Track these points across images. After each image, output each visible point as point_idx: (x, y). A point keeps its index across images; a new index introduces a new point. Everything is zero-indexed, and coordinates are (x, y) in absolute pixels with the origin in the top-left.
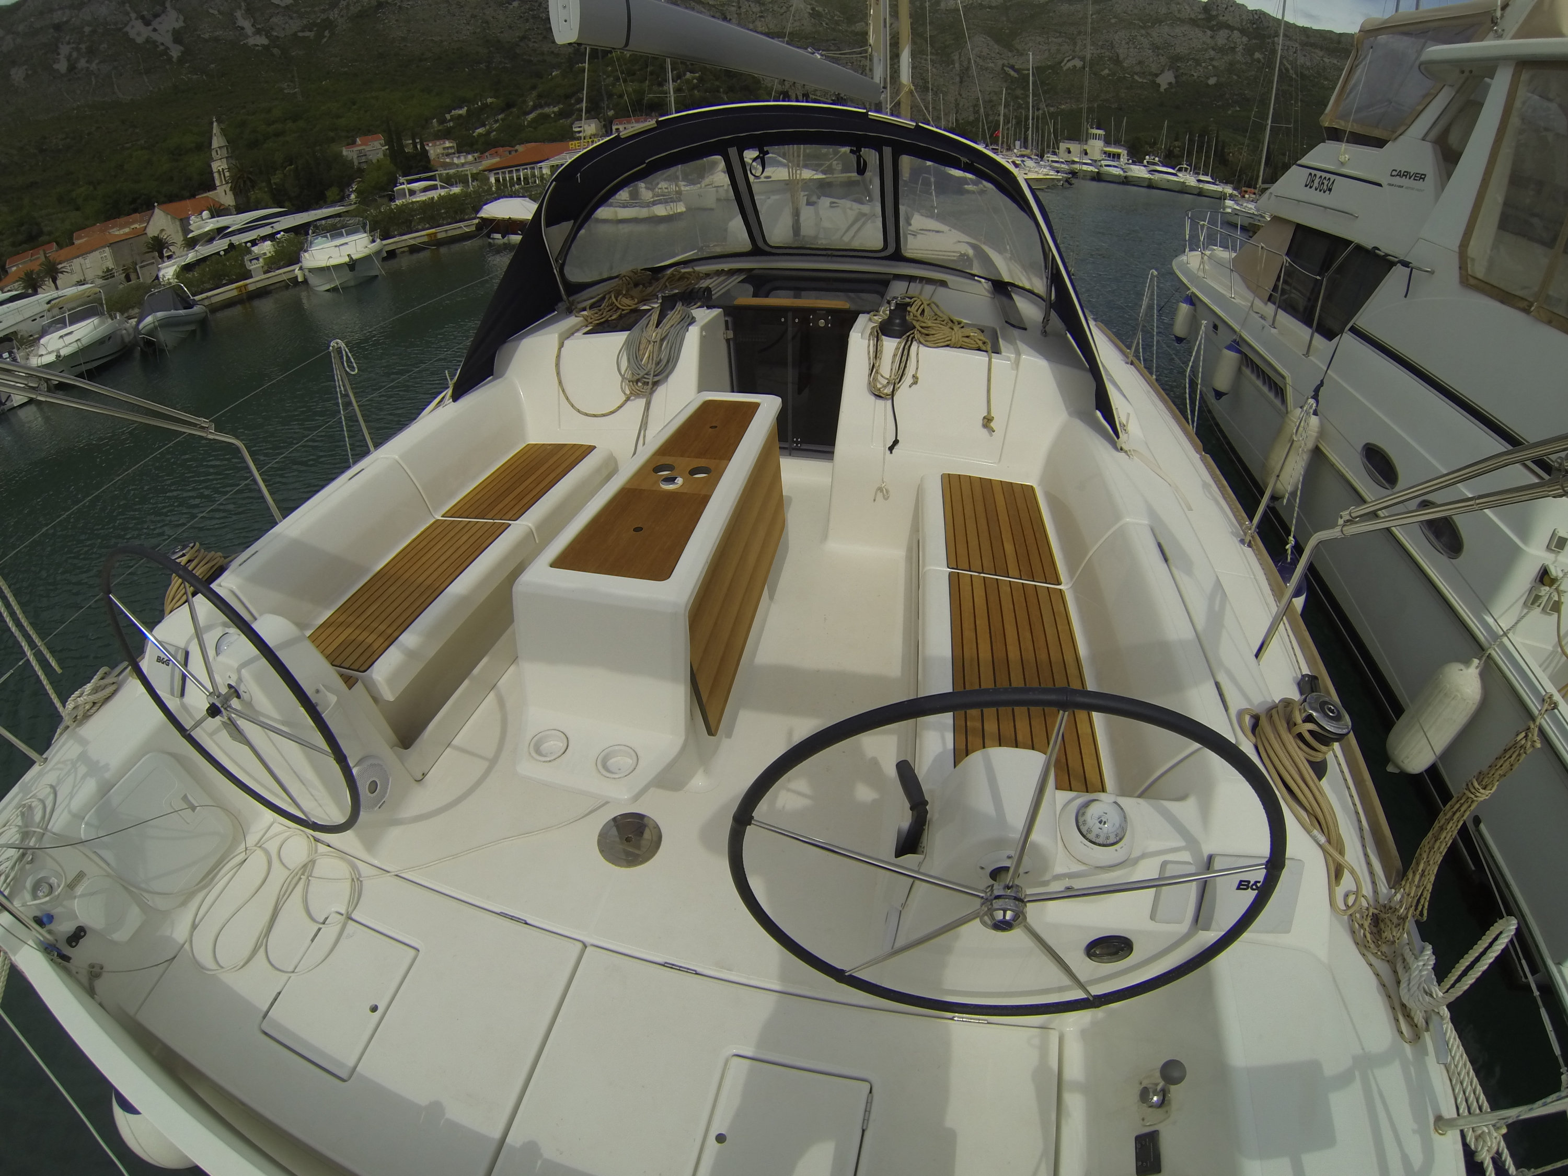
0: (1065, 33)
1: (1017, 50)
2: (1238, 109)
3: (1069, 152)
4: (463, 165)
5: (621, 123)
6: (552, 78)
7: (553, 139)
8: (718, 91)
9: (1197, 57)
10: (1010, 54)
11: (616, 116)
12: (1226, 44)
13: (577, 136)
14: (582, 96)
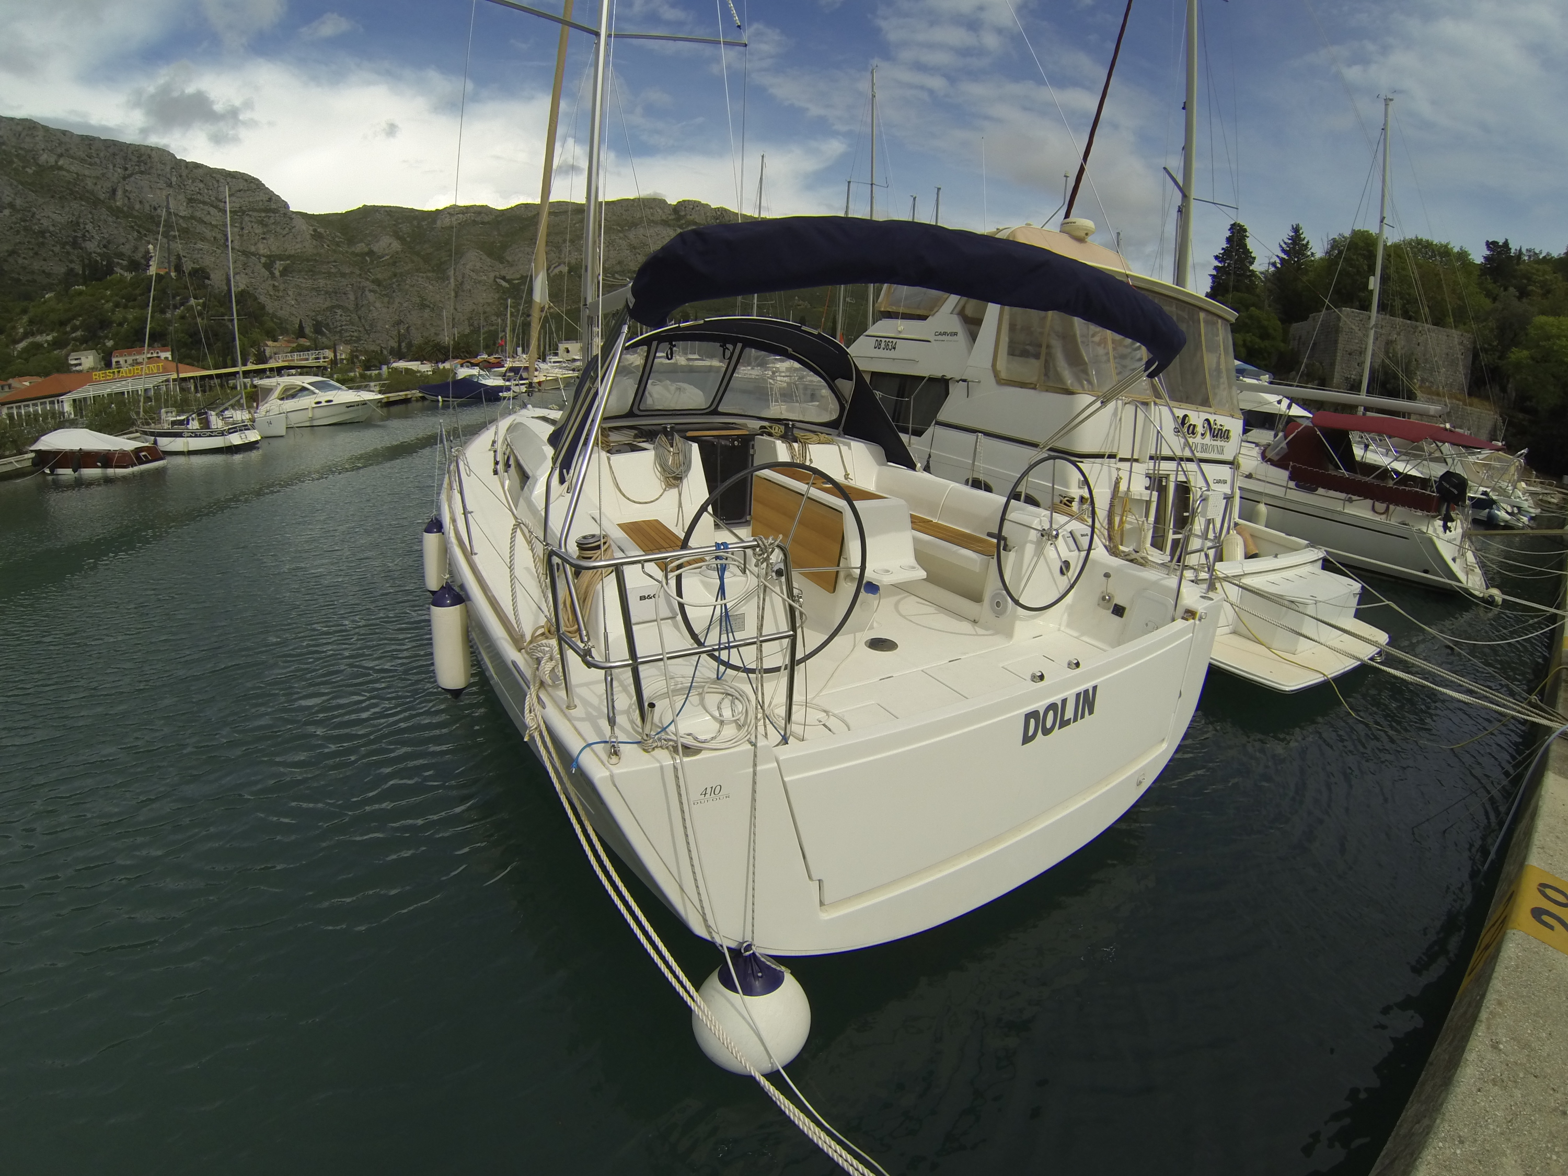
0: (551, 242)
1: (508, 261)
3: (568, 351)
5: (121, 356)
6: (45, 302)
10: (501, 266)
11: (116, 347)
13: (74, 369)
14: (78, 323)
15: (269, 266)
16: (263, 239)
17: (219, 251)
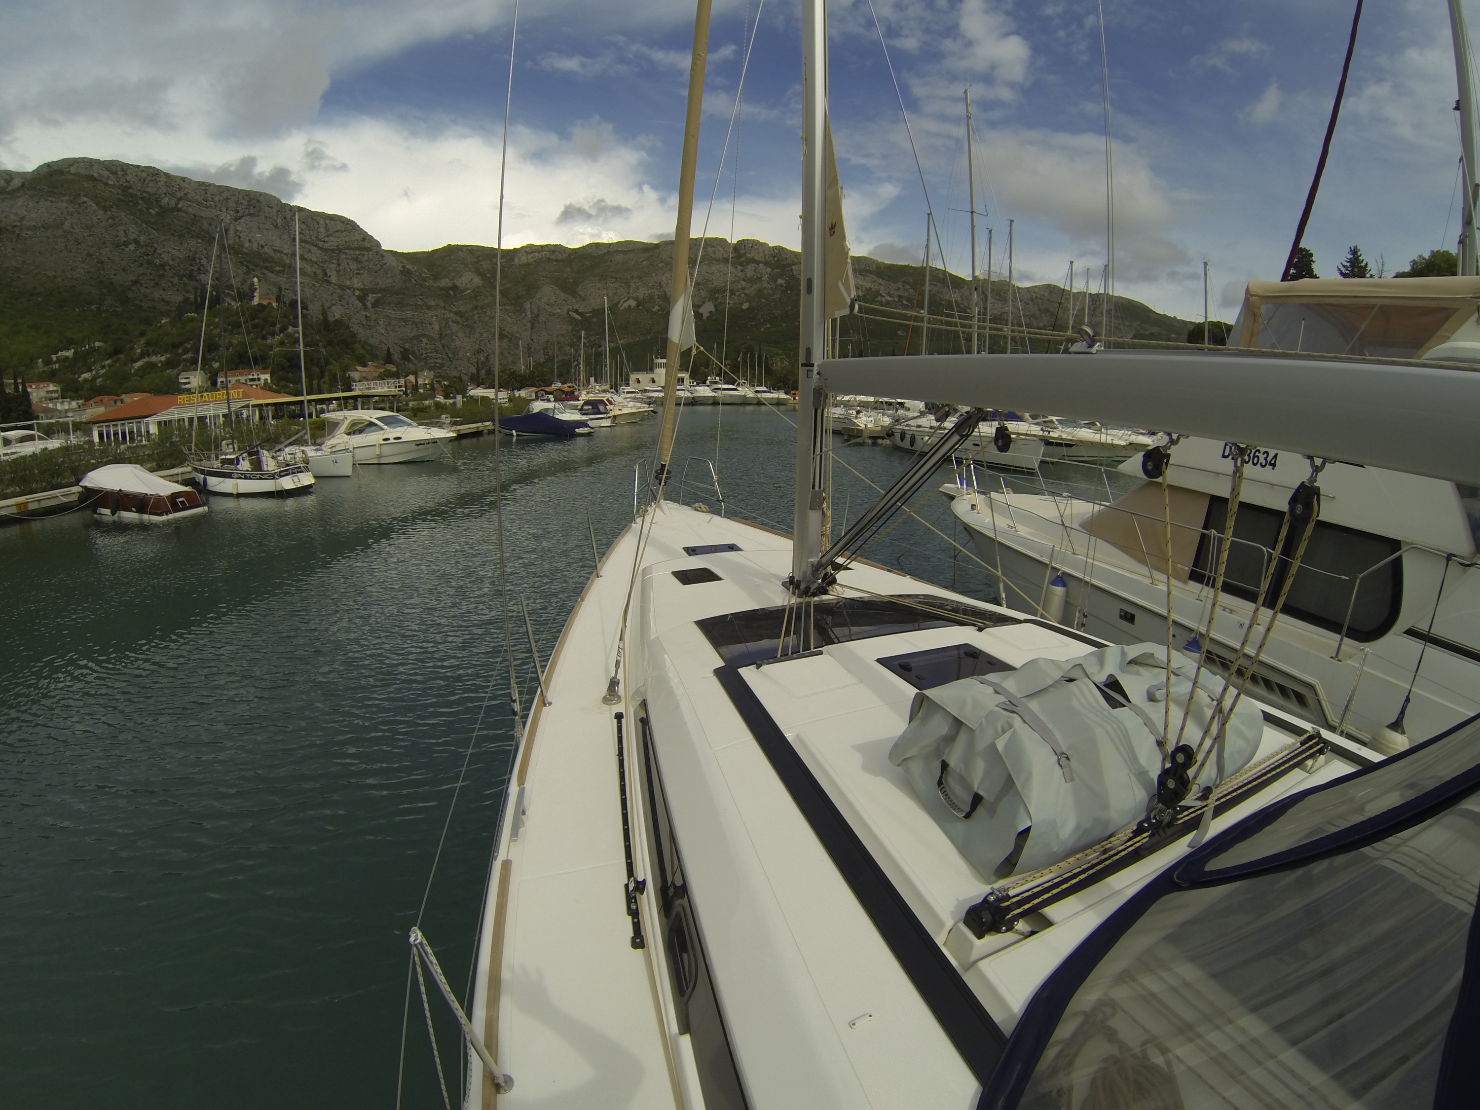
0: (621, 278)
1: (580, 296)
2: (769, 326)
4: (67, 412)
5: (226, 376)
6: (161, 326)
7: (159, 392)
8: (318, 346)
9: (731, 288)
10: (574, 300)
11: (221, 369)
12: (754, 275)
13: (184, 388)
14: (189, 346)
15: (362, 299)
16: (358, 274)
17: (317, 285)
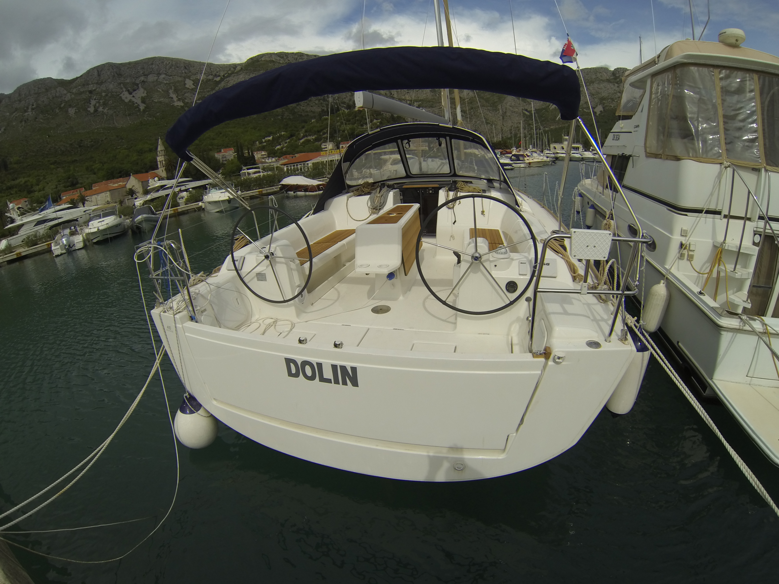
1: (528, 102)
3: (554, 148)
4: (270, 163)
5: (344, 144)
6: (312, 123)
7: (312, 151)
9: (612, 97)
10: (525, 104)
11: (342, 141)
13: (324, 150)
14: (325, 131)
16: (408, 93)
